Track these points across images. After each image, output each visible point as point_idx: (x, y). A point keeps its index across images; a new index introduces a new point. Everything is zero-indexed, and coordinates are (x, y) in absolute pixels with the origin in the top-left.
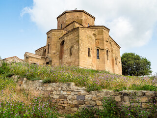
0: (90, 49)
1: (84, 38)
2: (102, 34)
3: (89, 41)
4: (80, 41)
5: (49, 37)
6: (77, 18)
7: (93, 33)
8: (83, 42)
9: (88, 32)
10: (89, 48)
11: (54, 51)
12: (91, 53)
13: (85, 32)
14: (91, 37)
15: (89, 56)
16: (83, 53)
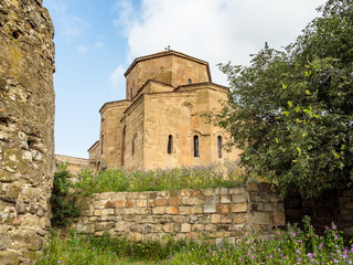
0: (174, 136)
1: (156, 115)
2: (207, 102)
3: (170, 122)
4: (146, 124)
5: (103, 120)
6: (160, 71)
7: (183, 100)
8: (154, 125)
9: (167, 102)
10: (170, 137)
11: (111, 148)
12: (175, 146)
13: (160, 101)
14: (176, 112)
15: (169, 151)
16: (154, 147)
